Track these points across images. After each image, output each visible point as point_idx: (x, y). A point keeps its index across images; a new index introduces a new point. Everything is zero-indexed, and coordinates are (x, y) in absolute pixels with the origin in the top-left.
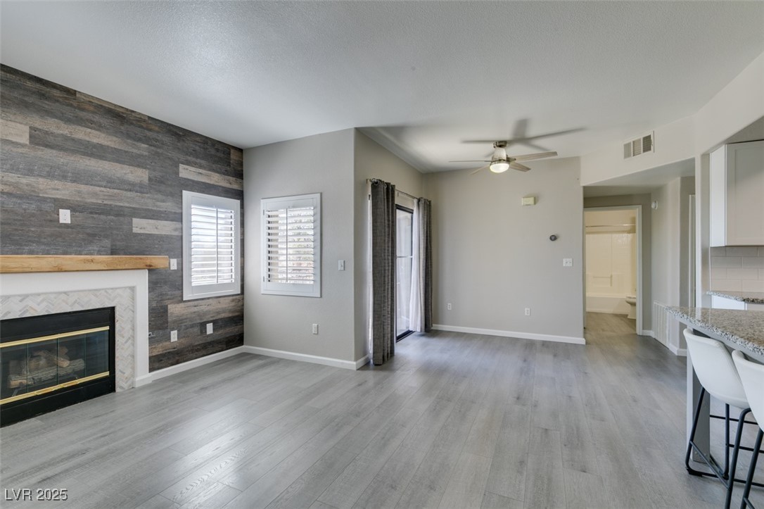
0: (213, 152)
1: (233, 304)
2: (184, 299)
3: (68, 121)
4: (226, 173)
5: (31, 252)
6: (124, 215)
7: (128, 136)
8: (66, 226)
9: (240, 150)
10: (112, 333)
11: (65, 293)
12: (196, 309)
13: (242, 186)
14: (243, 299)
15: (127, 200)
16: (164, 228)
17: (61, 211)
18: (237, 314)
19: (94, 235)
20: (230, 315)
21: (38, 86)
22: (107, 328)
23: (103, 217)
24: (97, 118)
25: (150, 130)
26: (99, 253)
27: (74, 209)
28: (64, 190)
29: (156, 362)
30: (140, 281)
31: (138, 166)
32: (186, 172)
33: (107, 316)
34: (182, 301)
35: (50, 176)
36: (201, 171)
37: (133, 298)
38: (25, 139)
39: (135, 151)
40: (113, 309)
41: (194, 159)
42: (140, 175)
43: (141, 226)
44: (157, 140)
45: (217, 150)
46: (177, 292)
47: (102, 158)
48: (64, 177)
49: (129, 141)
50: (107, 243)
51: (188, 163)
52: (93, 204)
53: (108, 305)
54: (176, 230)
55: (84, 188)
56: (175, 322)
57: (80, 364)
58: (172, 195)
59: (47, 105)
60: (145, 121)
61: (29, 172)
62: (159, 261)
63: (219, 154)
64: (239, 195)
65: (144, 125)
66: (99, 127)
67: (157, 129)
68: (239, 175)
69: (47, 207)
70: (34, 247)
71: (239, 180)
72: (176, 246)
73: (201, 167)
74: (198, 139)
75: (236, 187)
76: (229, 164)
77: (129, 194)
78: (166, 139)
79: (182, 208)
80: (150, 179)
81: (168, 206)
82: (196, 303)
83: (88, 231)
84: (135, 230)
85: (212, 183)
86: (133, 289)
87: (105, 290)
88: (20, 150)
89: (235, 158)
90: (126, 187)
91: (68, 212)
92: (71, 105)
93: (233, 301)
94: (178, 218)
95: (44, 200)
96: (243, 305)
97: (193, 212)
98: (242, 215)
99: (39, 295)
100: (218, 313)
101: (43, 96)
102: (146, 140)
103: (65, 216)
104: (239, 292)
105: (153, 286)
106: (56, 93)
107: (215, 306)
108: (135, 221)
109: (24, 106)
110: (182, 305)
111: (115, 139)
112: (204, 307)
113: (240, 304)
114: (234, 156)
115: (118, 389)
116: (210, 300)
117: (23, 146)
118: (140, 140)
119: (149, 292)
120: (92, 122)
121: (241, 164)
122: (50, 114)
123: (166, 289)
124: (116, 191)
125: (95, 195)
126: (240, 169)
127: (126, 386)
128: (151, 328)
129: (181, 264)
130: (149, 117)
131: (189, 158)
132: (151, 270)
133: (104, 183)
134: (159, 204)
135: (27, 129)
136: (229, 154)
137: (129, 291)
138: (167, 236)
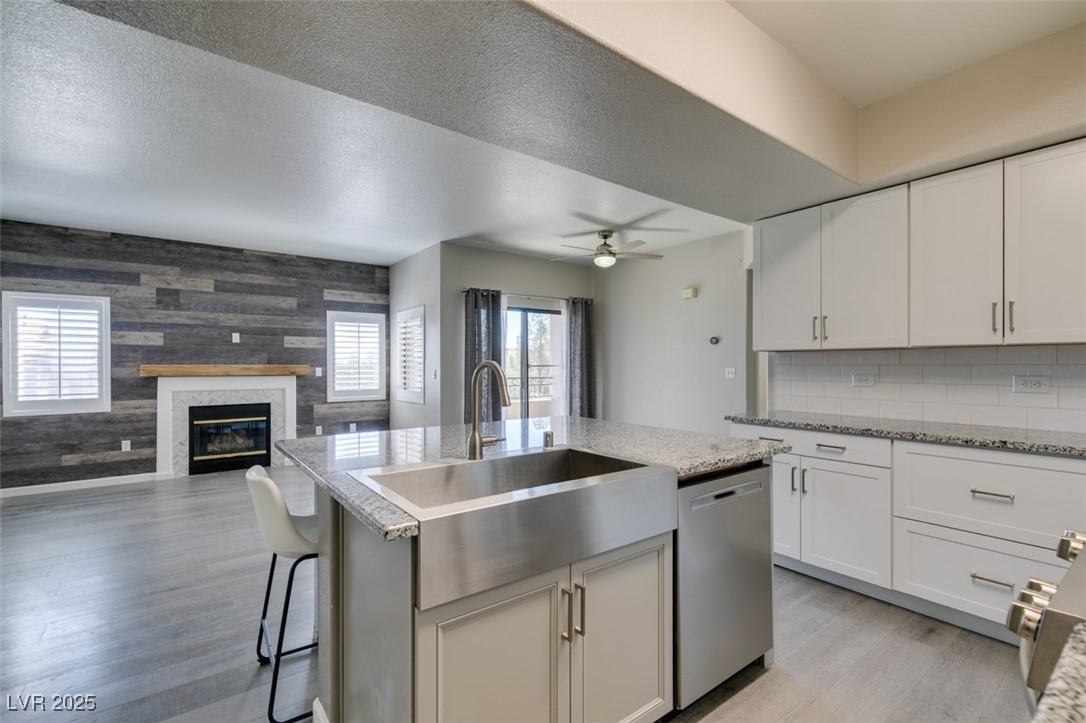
0: (356, 274)
1: (378, 408)
2: (328, 401)
3: (238, 271)
4: (371, 291)
5: (215, 363)
6: (277, 335)
7: (281, 274)
8: (236, 344)
9: (386, 268)
10: (268, 422)
11: (236, 391)
12: (339, 410)
13: (389, 301)
14: (389, 405)
15: (280, 323)
16: (310, 342)
17: (234, 334)
18: (381, 418)
19: (255, 350)
20: (375, 418)
21: (220, 252)
22: (265, 418)
23: (262, 337)
24: (258, 265)
25: (298, 266)
26: (259, 363)
27: (241, 333)
28: (234, 320)
30: (290, 385)
31: (289, 296)
32: (331, 295)
33: (264, 409)
34: (326, 402)
35: (227, 311)
36: (344, 292)
37: (284, 398)
38: (211, 289)
39: (286, 284)
40: (269, 404)
41: (338, 283)
42: (291, 303)
43: (291, 342)
44: (304, 273)
45: (361, 272)
46: (322, 395)
47: (261, 294)
48: (235, 311)
49: (281, 278)
50: (265, 355)
51: (332, 287)
52: (255, 328)
53: (265, 401)
54: (320, 344)
55: (248, 317)
56: (319, 419)
57: (250, 443)
58: (317, 315)
59: (224, 263)
60: (294, 260)
61: (214, 310)
62: (303, 369)
63: (362, 275)
64: (386, 309)
65: (293, 263)
66: (259, 271)
67: (304, 264)
68: (386, 290)
69: (224, 332)
70: (217, 359)
71: (385, 296)
72: (320, 357)
73: (344, 289)
74: (342, 265)
75: (381, 302)
76: (373, 282)
77: (281, 318)
78: (312, 270)
79: (326, 326)
80: (298, 305)
81: (313, 324)
82: (339, 405)
83: (252, 347)
84: (286, 345)
85: (355, 301)
86: (283, 390)
87: (263, 390)
88: (209, 296)
89: (380, 276)
90: (279, 313)
91: (238, 334)
92: (240, 260)
93: (378, 405)
94: (322, 333)
95: (223, 327)
96: (389, 410)
97: (337, 328)
98: (388, 327)
99: (219, 391)
100: (362, 415)
101: (222, 258)
102: (296, 275)
103: (236, 338)
104: (384, 398)
105: (300, 389)
106: (231, 254)
107: (358, 409)
108: (287, 338)
109: (212, 267)
110: (326, 405)
111: (271, 278)
112: (347, 409)
113: (386, 409)
114: (379, 274)
115: (272, 465)
116: (354, 403)
117: (211, 293)
118: (290, 276)
119: (298, 393)
120: (254, 269)
121: (387, 280)
122: (226, 269)
123: (311, 392)
124: (272, 317)
125: (256, 321)
126: (385, 285)
127: (278, 463)
128: (299, 422)
129: (325, 373)
130: (298, 257)
131: (333, 283)
132: (299, 377)
133: (262, 312)
134: (305, 323)
135: (213, 282)
136: (374, 273)
137: (280, 392)
138: (313, 349)
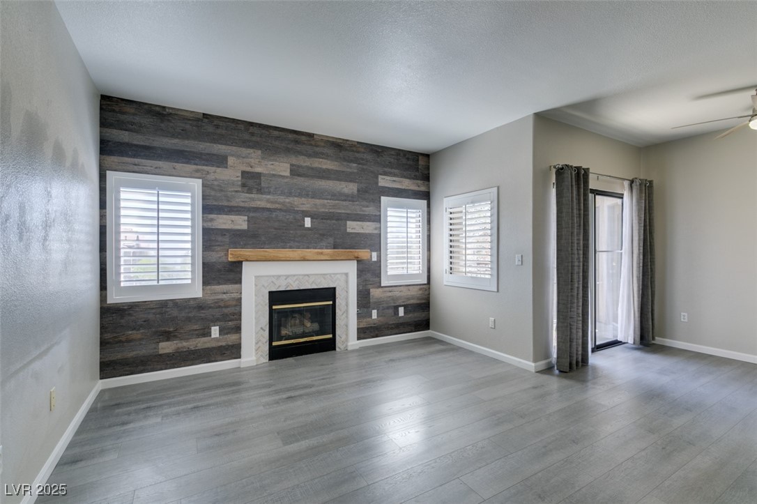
0: (404, 161)
1: (420, 292)
2: (382, 285)
3: (309, 156)
4: (415, 178)
5: (291, 247)
6: (341, 220)
7: (345, 160)
8: (308, 229)
9: (427, 156)
10: (334, 306)
11: (308, 275)
12: (390, 294)
13: (429, 188)
14: (429, 288)
15: (343, 208)
16: (367, 228)
17: (306, 219)
18: (424, 301)
19: (323, 235)
20: (418, 302)
21: (295, 136)
22: (331, 303)
23: (329, 221)
24: (325, 150)
25: (358, 152)
26: (327, 248)
27: (313, 217)
28: (305, 204)
29: (363, 333)
30: (351, 268)
31: (351, 181)
32: (384, 181)
33: (330, 293)
34: (380, 287)
35: (300, 195)
36: (394, 179)
37: (347, 282)
38: (287, 173)
39: (348, 170)
40: (334, 288)
41: (390, 170)
42: (350, 188)
43: (353, 227)
44: (363, 159)
45: (408, 159)
46: (377, 279)
47: (329, 178)
48: (307, 196)
49: (345, 163)
50: (331, 240)
51: (385, 174)
52: (324, 212)
53: (332, 286)
54: (376, 229)
55: (318, 202)
56: (375, 303)
57: (316, 326)
58: (373, 201)
59: (299, 147)
60: (355, 146)
61: (290, 194)
62: (363, 254)
63: (409, 162)
64: (426, 196)
65: (355, 149)
66: (327, 157)
67: (363, 150)
68: (426, 178)
69: (299, 216)
70: (292, 244)
71: (426, 183)
72: (375, 242)
73: (395, 175)
74: (393, 152)
75: (423, 189)
76: (417, 170)
77: (344, 203)
78: (369, 157)
79: (380, 211)
80: (358, 191)
81: (370, 210)
82: (391, 289)
83: (321, 232)
84: (349, 230)
85: (403, 188)
86: (347, 274)
87: (330, 274)
88: (286, 180)
89: (422, 164)
90: (343, 198)
91: (309, 219)
92: (311, 145)
93: (420, 289)
94: (377, 219)
95: (297, 212)
96: (429, 294)
97: (389, 213)
98: (429, 213)
99: (294, 276)
100: (408, 299)
101: (297, 142)
102: (356, 160)
103: (308, 222)
104: (426, 282)
105: (360, 273)
106: (303, 138)
107: (406, 293)
108: (349, 223)
109: (288, 151)
110: (380, 290)
111: (336, 163)
112: (396, 293)
113: (427, 292)
114: (422, 162)
115: (337, 349)
116: (402, 287)
117: (287, 177)
118: (351, 161)
119: (358, 278)
120: (323, 154)
121: (428, 168)
122: (300, 153)
123: (368, 276)
124: (337, 202)
125: (324, 206)
126: (426, 172)
127: (342, 347)
128: (359, 306)
129: (379, 257)
130: (358, 142)
131: (386, 169)
132: (359, 261)
133: (329, 197)
134: (364, 209)
135: (288, 166)
136: (418, 160)
137: (344, 276)
138: (370, 235)
